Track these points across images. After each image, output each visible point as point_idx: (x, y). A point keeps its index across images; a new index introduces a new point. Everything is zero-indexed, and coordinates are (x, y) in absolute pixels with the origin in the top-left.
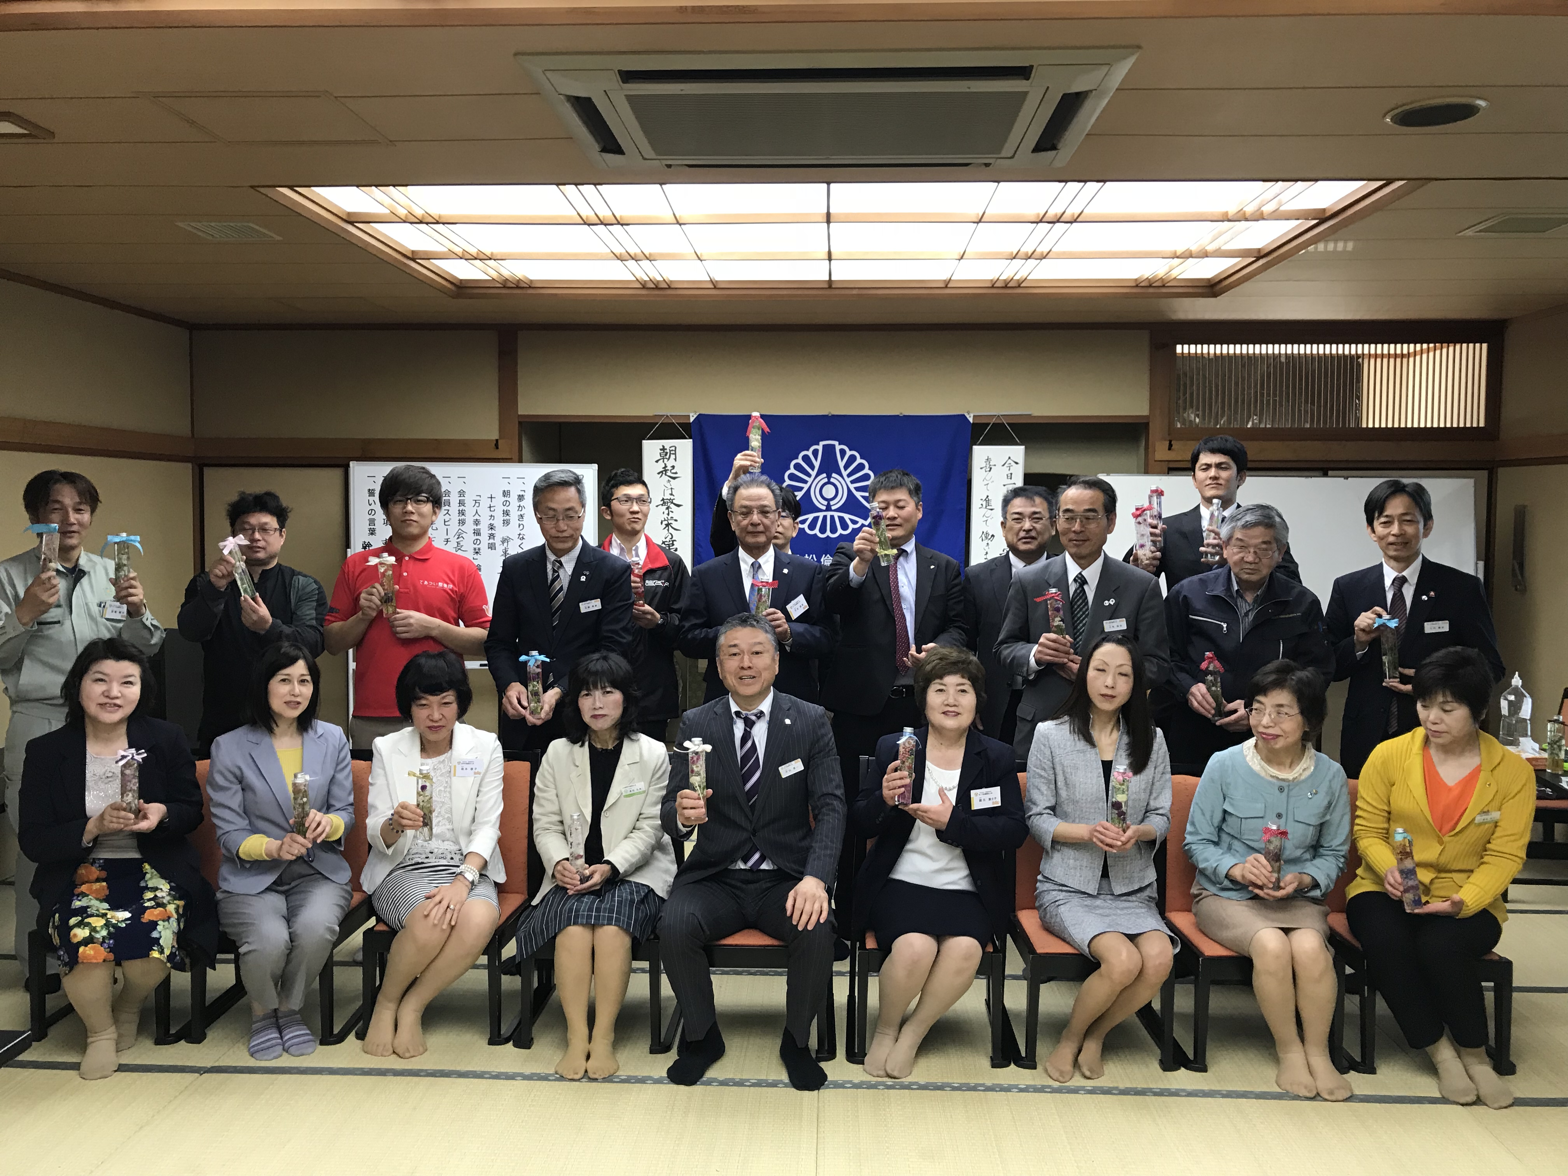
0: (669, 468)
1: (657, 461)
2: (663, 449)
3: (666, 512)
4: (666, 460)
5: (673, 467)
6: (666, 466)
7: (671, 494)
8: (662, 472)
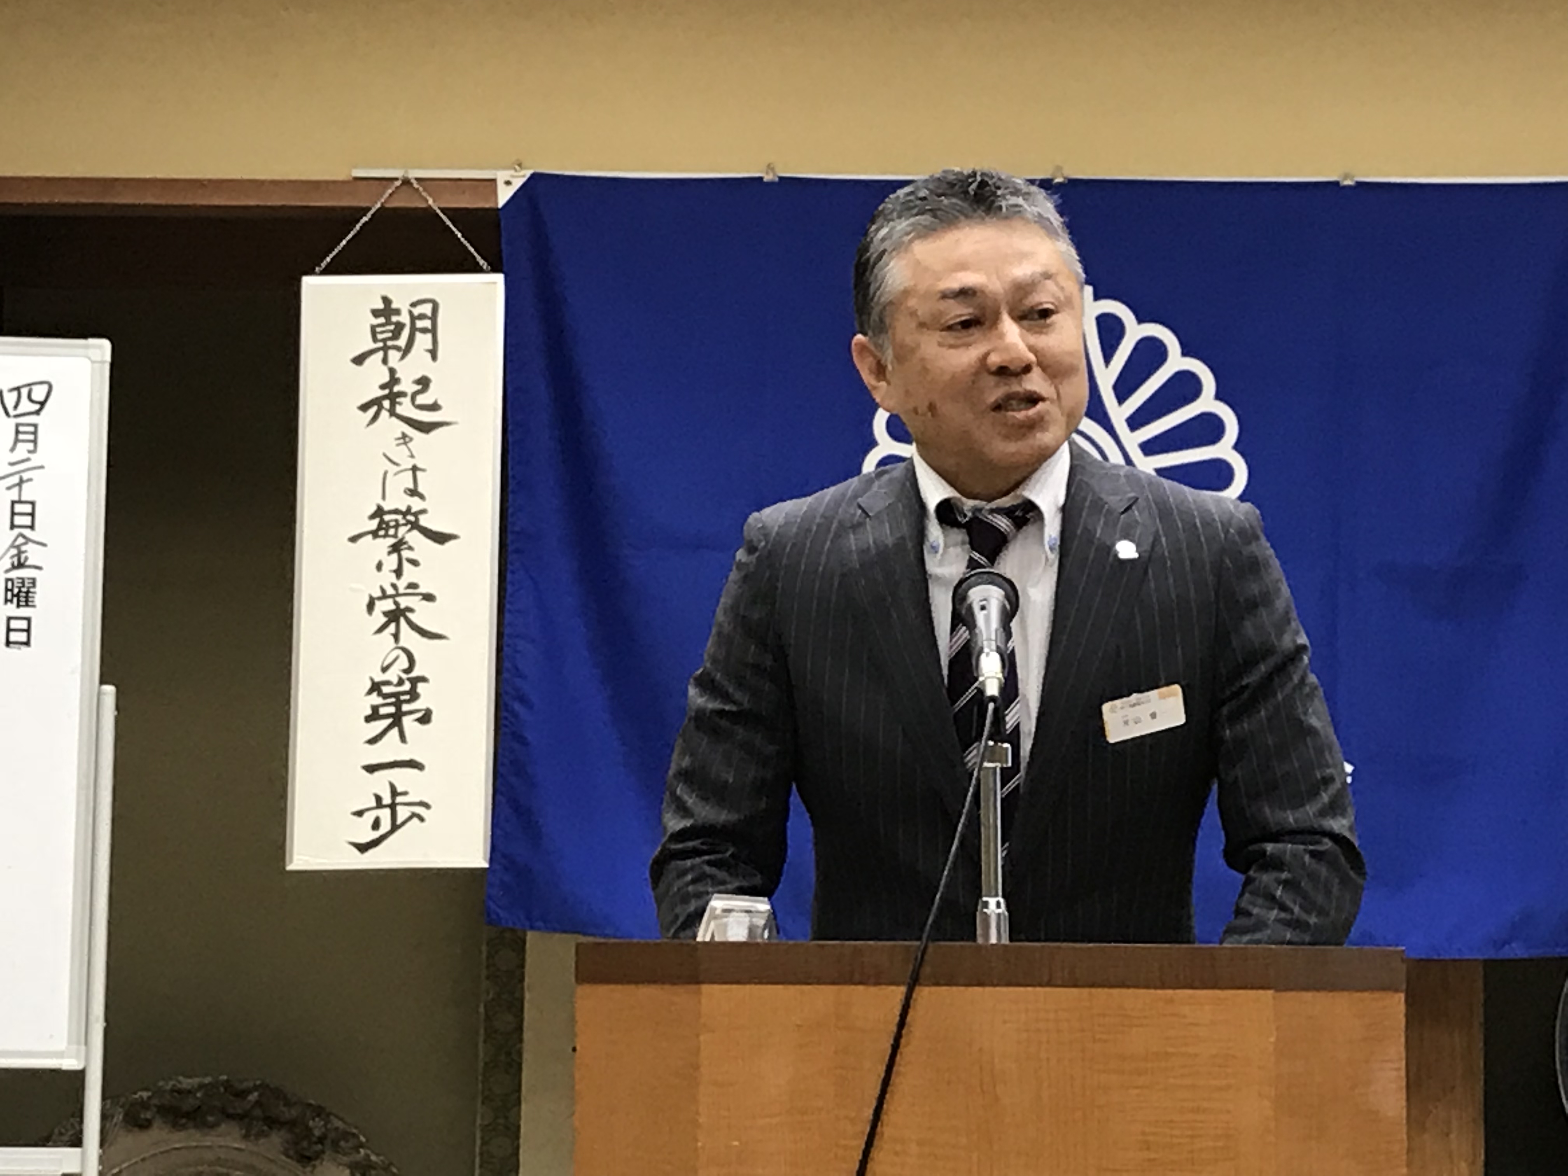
0: (407, 386)
1: (359, 360)
2: (387, 310)
3: (391, 562)
4: (394, 356)
5: (424, 383)
6: (394, 380)
7: (413, 492)
8: (377, 402)
